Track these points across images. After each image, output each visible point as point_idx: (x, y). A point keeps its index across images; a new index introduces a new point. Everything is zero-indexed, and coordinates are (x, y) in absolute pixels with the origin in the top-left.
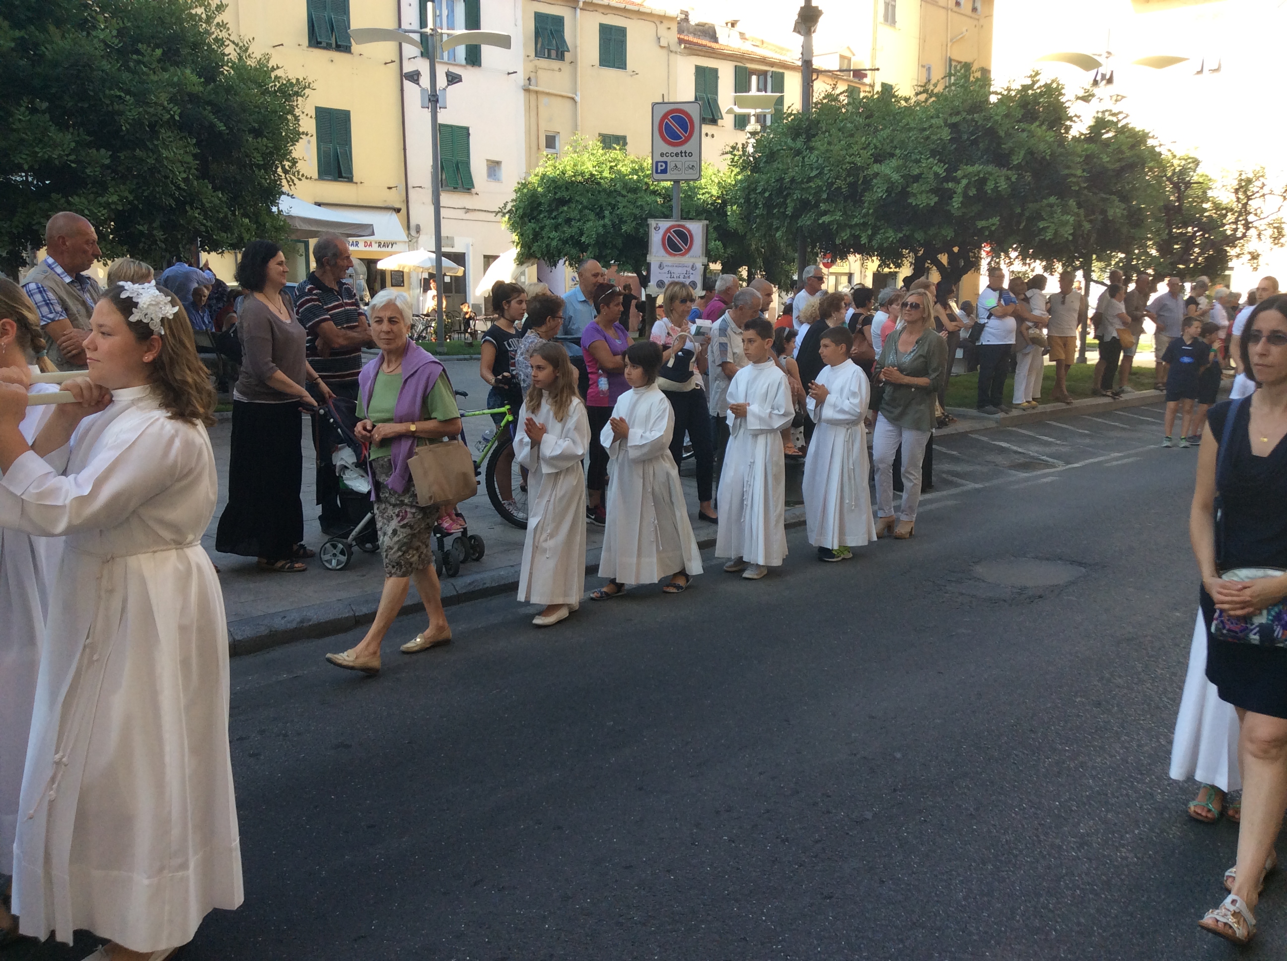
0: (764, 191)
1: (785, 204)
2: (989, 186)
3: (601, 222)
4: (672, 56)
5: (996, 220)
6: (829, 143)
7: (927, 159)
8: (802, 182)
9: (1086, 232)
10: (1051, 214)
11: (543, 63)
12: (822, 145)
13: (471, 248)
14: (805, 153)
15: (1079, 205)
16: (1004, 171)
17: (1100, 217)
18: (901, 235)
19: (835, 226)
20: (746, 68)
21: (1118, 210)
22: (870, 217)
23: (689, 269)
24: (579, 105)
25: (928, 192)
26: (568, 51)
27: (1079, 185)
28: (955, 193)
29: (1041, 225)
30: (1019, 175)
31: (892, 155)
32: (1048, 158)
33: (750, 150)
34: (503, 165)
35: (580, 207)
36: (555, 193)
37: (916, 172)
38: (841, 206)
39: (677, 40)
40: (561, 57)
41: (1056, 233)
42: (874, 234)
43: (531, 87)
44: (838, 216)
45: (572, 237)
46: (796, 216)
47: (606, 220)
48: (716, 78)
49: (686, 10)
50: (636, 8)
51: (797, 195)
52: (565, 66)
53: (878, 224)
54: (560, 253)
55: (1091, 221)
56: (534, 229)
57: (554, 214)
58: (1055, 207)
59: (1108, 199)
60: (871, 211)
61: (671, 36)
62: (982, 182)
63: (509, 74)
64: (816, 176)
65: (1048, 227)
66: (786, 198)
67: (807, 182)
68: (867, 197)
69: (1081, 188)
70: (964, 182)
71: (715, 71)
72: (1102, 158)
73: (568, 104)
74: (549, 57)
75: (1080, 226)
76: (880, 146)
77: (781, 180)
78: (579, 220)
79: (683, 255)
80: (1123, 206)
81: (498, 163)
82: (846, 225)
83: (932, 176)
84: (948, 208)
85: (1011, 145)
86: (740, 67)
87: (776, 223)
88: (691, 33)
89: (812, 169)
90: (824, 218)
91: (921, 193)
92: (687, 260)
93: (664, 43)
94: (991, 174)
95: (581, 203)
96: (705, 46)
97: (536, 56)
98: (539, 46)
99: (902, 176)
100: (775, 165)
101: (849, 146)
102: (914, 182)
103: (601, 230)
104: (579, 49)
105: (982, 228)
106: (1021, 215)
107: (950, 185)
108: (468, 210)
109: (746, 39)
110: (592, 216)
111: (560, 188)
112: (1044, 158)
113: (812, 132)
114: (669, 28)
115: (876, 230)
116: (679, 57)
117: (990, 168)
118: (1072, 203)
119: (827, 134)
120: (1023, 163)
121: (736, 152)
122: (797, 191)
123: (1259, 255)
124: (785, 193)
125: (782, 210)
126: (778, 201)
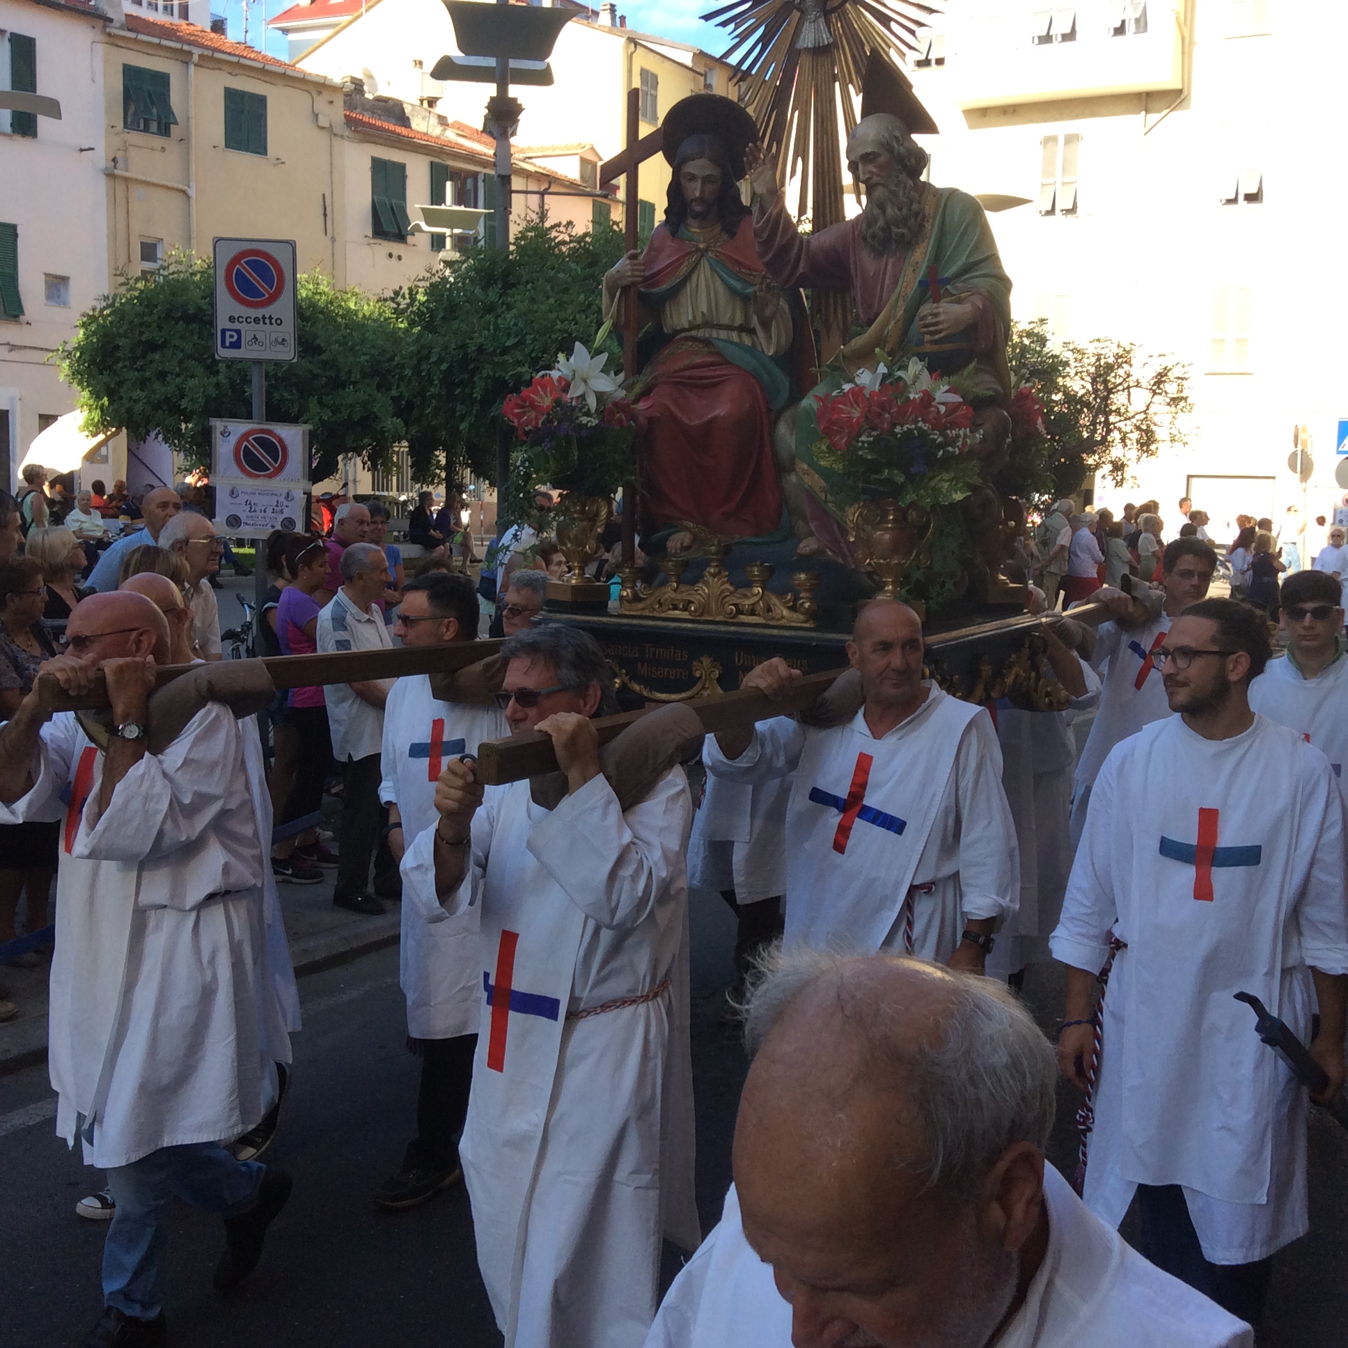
0: (441, 361)
1: (470, 383)
3: (213, 380)
4: (336, 141)
8: (494, 354)
11: (137, 138)
12: (522, 302)
13: (18, 404)
14: (499, 311)
20: (447, 167)
23: (282, 499)
24: (193, 202)
26: (176, 123)
33: (421, 297)
34: (72, 282)
35: (181, 356)
36: (141, 333)
39: (342, 119)
40: (164, 131)
43: (117, 172)
45: (167, 399)
46: (488, 400)
47: (221, 378)
48: (404, 177)
49: (360, 76)
50: (281, 70)
51: (487, 371)
52: (170, 144)
54: (147, 423)
56: (107, 386)
57: (140, 363)
61: (335, 114)
63: (82, 150)
64: (515, 346)
66: (473, 373)
71: (401, 168)
73: (176, 201)
74: (146, 129)
77: (463, 347)
78: (178, 375)
79: (270, 476)
81: (64, 280)
86: (437, 164)
87: (460, 409)
88: (367, 110)
89: (509, 335)
92: (278, 484)
93: (323, 121)
95: (182, 351)
96: (388, 130)
97: (125, 127)
98: (131, 112)
100: (455, 324)
101: (561, 305)
103: (212, 392)
104: (192, 122)
108: (13, 348)
109: (447, 125)
110: (199, 370)
111: (149, 326)
113: (511, 279)
114: (331, 102)
116: (346, 143)
119: (529, 286)
121: (400, 299)
122: (487, 366)
123: (1123, 465)
124: (471, 367)
125: (467, 390)
126: (461, 377)
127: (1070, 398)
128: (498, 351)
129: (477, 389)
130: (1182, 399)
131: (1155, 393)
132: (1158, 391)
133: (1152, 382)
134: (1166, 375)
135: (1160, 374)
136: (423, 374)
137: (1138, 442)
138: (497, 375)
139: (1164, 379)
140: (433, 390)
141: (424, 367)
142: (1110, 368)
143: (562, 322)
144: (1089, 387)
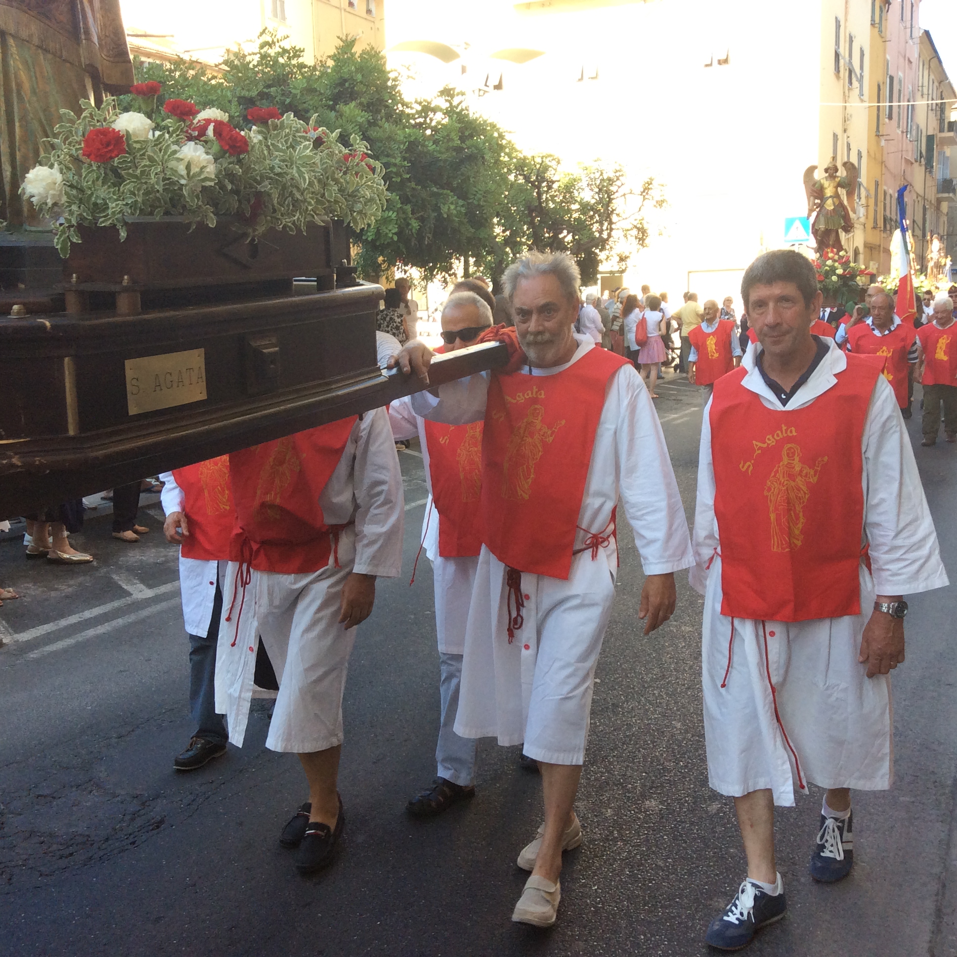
9: (414, 231)
15: (405, 200)
17: (435, 214)
41: (378, 232)
59: (442, 194)
72: (427, 146)
80: (461, 202)
118: (394, 196)
123: (626, 257)
127: (585, 208)
130: (663, 201)
131: (644, 200)
132: (646, 197)
133: (642, 190)
134: (651, 184)
135: (648, 183)
137: (636, 238)
139: (649, 187)
142: (610, 181)
144: (596, 197)
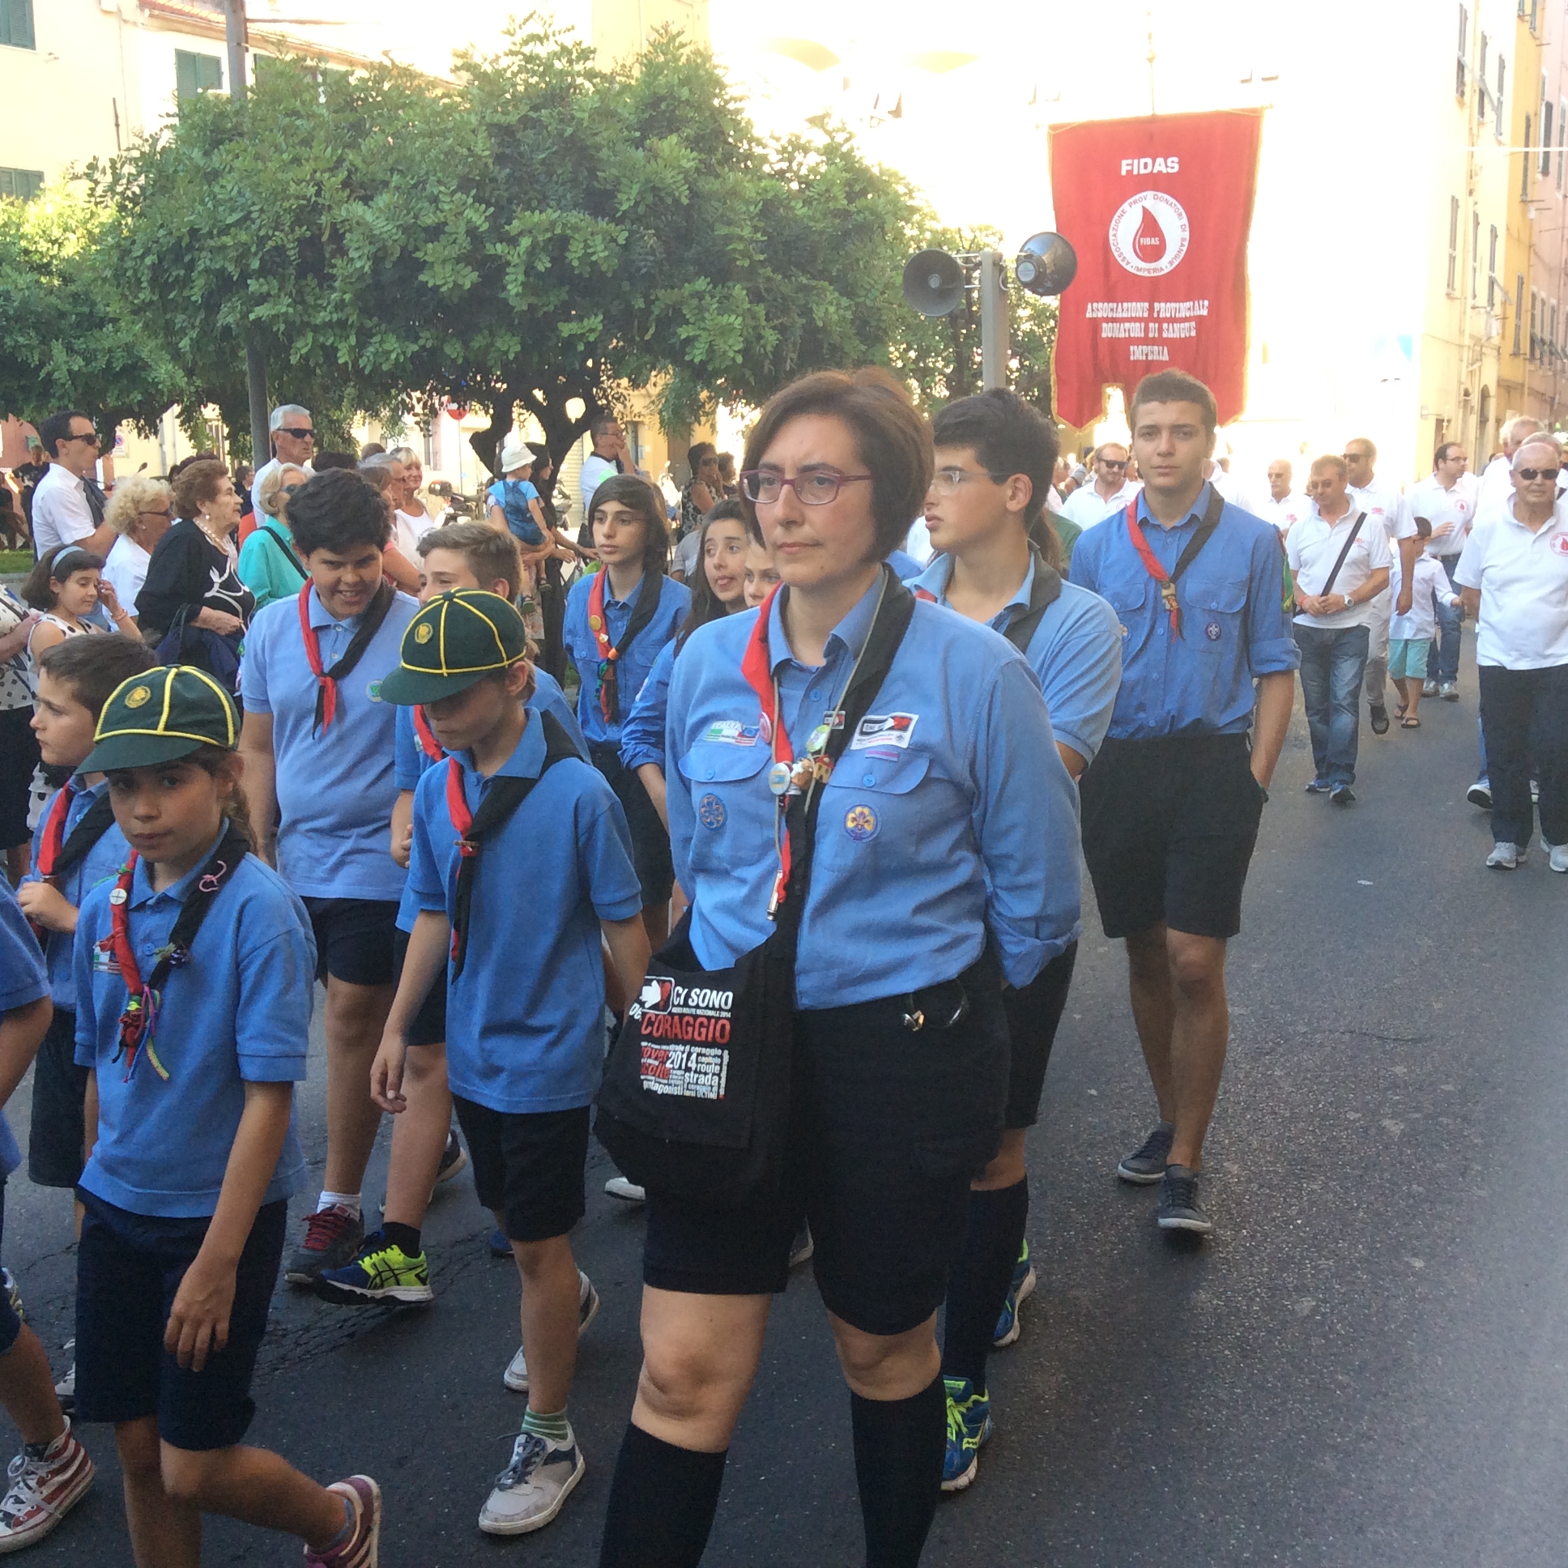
1: (186, 282)
2: (575, 253)
4: (127, 29)
5: (595, 322)
6: (257, 157)
7: (453, 193)
8: (210, 235)
9: (769, 348)
10: (701, 310)
15: (756, 296)
16: (603, 224)
17: (804, 321)
18: (415, 348)
19: (282, 327)
21: (832, 309)
22: (348, 310)
25: (458, 260)
27: (750, 258)
28: (508, 264)
29: (684, 332)
30: (629, 231)
31: (386, 184)
32: (685, 201)
37: (429, 219)
38: (290, 286)
41: (711, 349)
42: (362, 345)
44: (284, 306)
46: (211, 305)
53: (369, 324)
55: (782, 329)
58: (708, 298)
60: (347, 297)
62: (562, 242)
64: (237, 224)
65: (696, 338)
66: (191, 267)
67: (219, 234)
68: (340, 268)
69: (754, 265)
70: (525, 242)
75: (760, 337)
76: (361, 165)
82: (308, 324)
83: (462, 229)
84: (503, 295)
85: (614, 171)
86: (262, 57)
87: (180, 319)
89: (233, 210)
90: (257, 309)
91: (444, 262)
94: (576, 229)
99: (405, 229)
101: (296, 161)
102: (426, 242)
105: (571, 336)
106: (647, 311)
107: (499, 246)
112: (677, 201)
115: (364, 336)
116: (141, 33)
117: (575, 217)
118: (739, 291)
120: (641, 210)
121: (97, 175)
122: (204, 254)
124: (187, 259)
125: (186, 293)
126: (174, 274)
128: (215, 232)
129: (196, 290)
136: (129, 273)
138: (218, 267)
140: (142, 296)
141: (129, 263)
143: (298, 183)
